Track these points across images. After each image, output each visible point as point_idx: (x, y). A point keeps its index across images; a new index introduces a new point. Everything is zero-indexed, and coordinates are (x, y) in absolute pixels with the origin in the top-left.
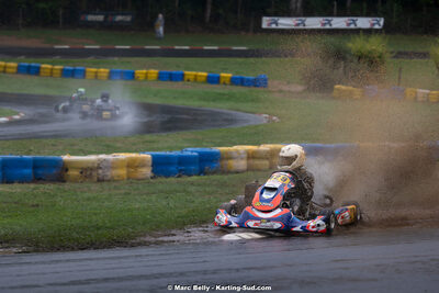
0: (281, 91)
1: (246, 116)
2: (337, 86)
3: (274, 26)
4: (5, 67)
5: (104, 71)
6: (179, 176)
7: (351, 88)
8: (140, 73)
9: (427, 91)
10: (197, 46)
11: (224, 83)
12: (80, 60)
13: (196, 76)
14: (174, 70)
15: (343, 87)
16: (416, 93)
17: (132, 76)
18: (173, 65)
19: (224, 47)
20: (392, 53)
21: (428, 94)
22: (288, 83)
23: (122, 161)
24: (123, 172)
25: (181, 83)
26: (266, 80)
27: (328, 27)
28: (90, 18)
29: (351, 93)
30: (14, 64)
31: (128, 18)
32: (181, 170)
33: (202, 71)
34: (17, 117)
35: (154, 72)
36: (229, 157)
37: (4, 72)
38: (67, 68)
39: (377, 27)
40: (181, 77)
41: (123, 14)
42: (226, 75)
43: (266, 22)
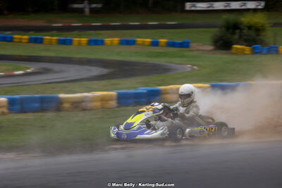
0: (198, 50)
1: (178, 66)
2: (235, 46)
3: (193, 8)
4: (21, 39)
5: (84, 40)
6: (135, 106)
8: (108, 40)
10: (144, 23)
11: (162, 46)
12: (68, 33)
13: (144, 41)
14: (129, 38)
17: (102, 43)
18: (128, 35)
19: (162, 22)
20: (269, 23)
23: (98, 97)
24: (98, 104)
25: (133, 46)
26: (188, 43)
27: (228, 8)
28: (76, 6)
29: (243, 50)
30: (26, 37)
31: (99, 6)
32: (136, 102)
33: (147, 38)
34: (29, 71)
35: (116, 40)
36: (166, 92)
37: (20, 42)
38: (62, 38)
39: (260, 7)
40: (133, 43)
41: (96, 3)
42: (163, 41)
43: (188, 6)
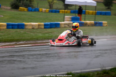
7: (24, 8)
9: (45, 9)
15: (22, 8)
16: (42, 9)
21: (46, 10)
22: (7, 6)
